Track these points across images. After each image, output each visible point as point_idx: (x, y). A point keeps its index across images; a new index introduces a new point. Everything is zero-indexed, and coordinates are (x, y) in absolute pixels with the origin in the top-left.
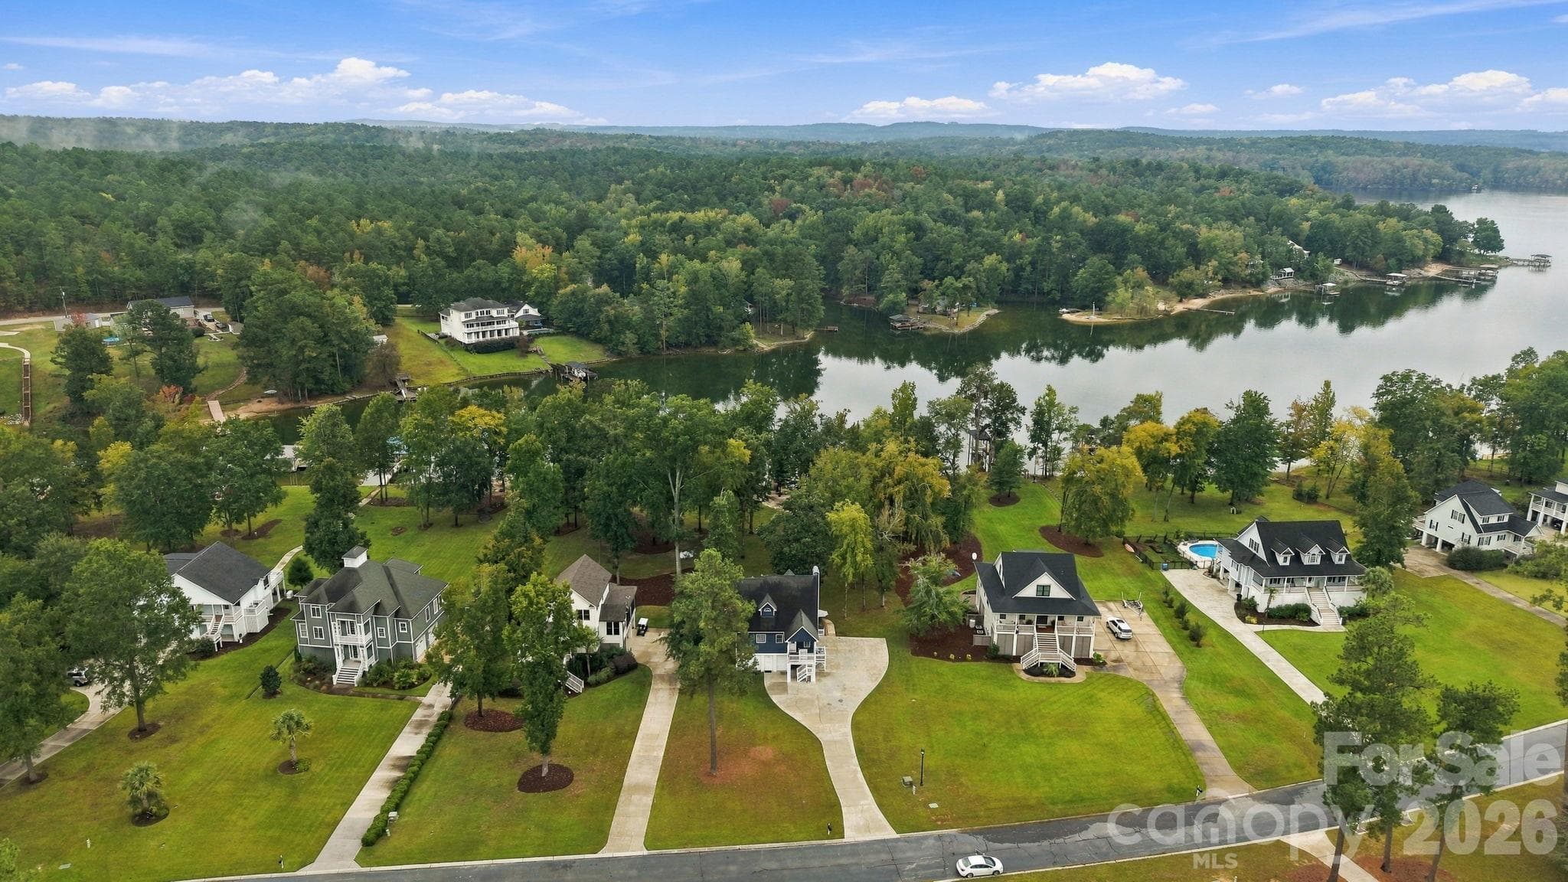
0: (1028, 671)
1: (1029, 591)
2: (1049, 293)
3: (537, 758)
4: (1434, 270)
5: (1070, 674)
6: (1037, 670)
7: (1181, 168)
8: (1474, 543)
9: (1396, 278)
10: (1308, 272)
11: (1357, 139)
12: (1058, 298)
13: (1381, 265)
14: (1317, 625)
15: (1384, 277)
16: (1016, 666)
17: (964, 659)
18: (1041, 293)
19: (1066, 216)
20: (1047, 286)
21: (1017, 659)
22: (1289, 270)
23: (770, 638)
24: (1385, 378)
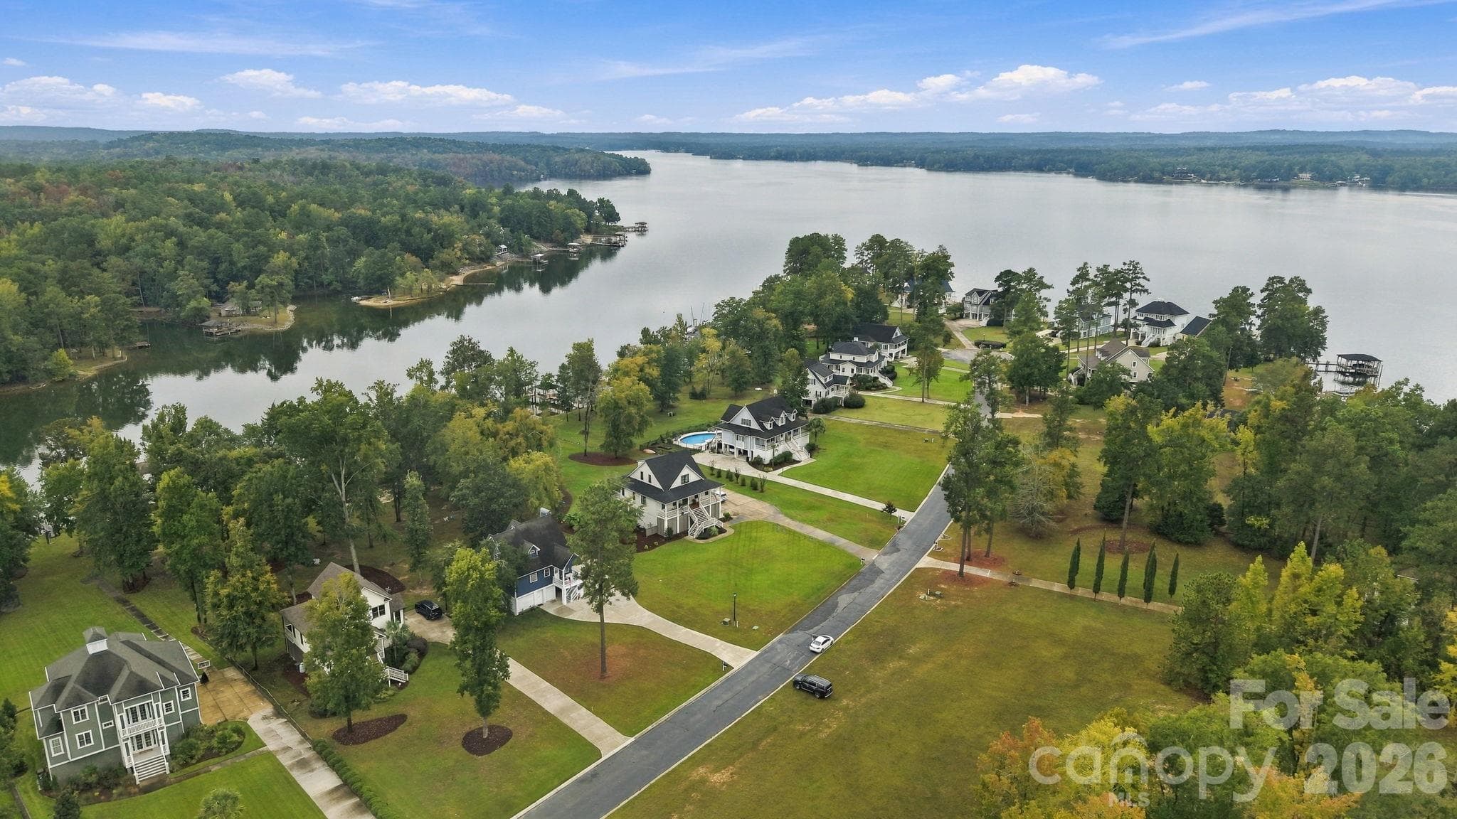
0: (699, 538)
1: (677, 483)
2: (330, 284)
3: (481, 722)
4: (588, 239)
5: (721, 531)
6: (705, 534)
7: (345, 166)
8: (823, 395)
9: (574, 247)
10: (517, 248)
11: (440, 140)
12: (339, 289)
13: (561, 237)
14: (799, 462)
15: (566, 247)
16: (689, 537)
17: (654, 547)
18: (321, 285)
19: (305, 213)
20: (326, 278)
21: (685, 533)
22: (503, 247)
23: (540, 574)
24: (717, 306)
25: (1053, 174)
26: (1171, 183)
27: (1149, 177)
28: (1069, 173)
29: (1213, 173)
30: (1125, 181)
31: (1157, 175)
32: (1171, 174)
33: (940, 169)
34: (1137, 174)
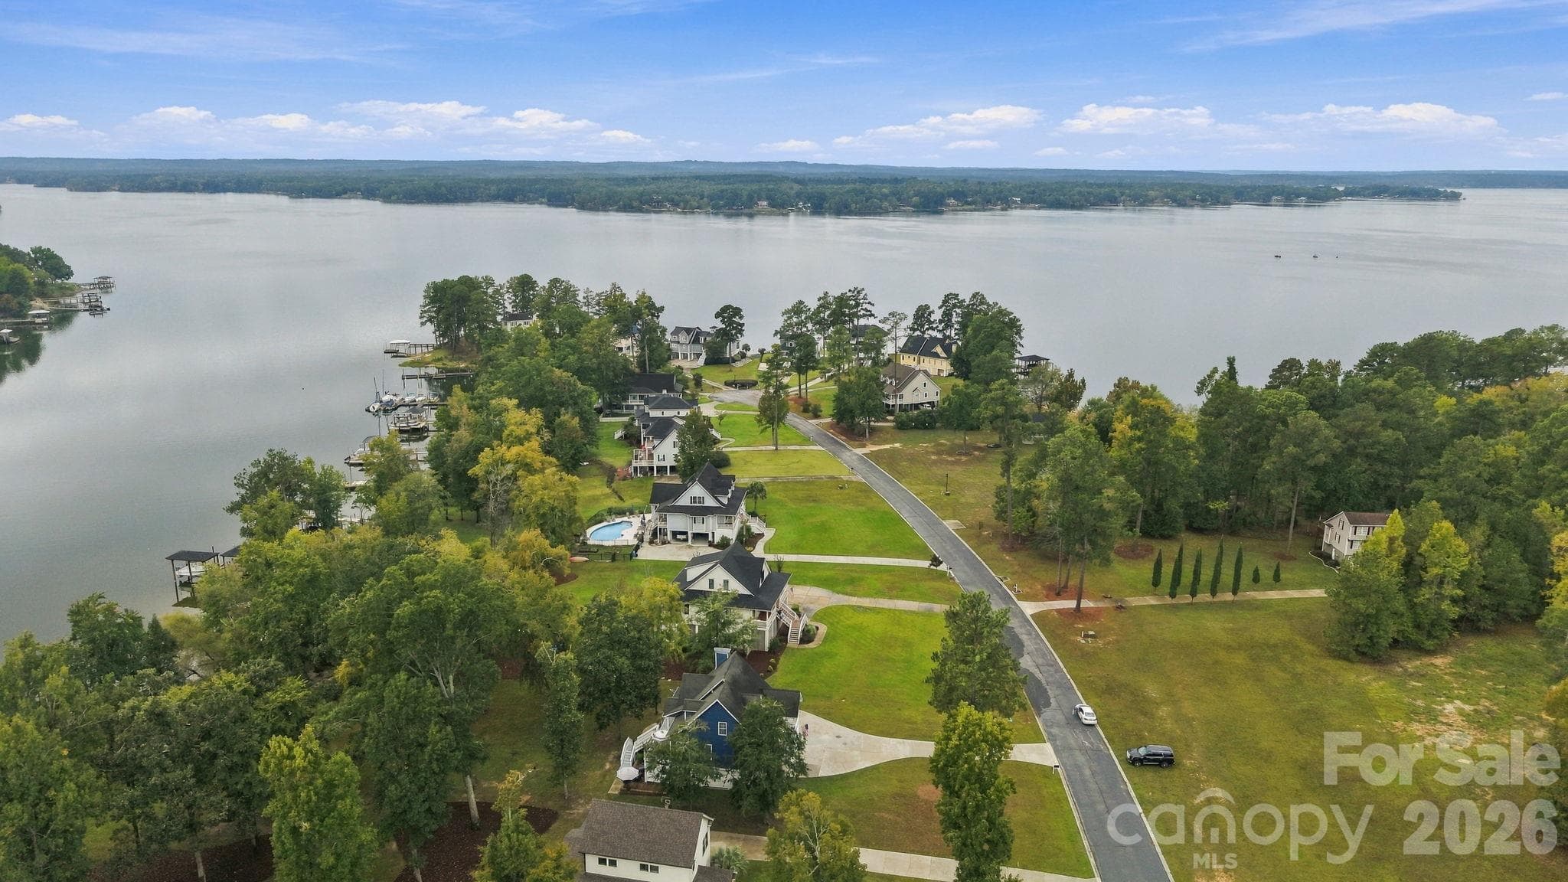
0: (804, 641)
4: (40, 303)
5: (816, 628)
6: (808, 636)
9: (41, 315)
13: (15, 303)
14: (763, 535)
15: (25, 316)
21: (781, 641)
25: (525, 205)
26: (648, 212)
27: (628, 206)
28: (541, 203)
29: (687, 202)
30: (605, 210)
31: (635, 204)
32: (650, 202)
33: (399, 201)
34: (616, 203)
